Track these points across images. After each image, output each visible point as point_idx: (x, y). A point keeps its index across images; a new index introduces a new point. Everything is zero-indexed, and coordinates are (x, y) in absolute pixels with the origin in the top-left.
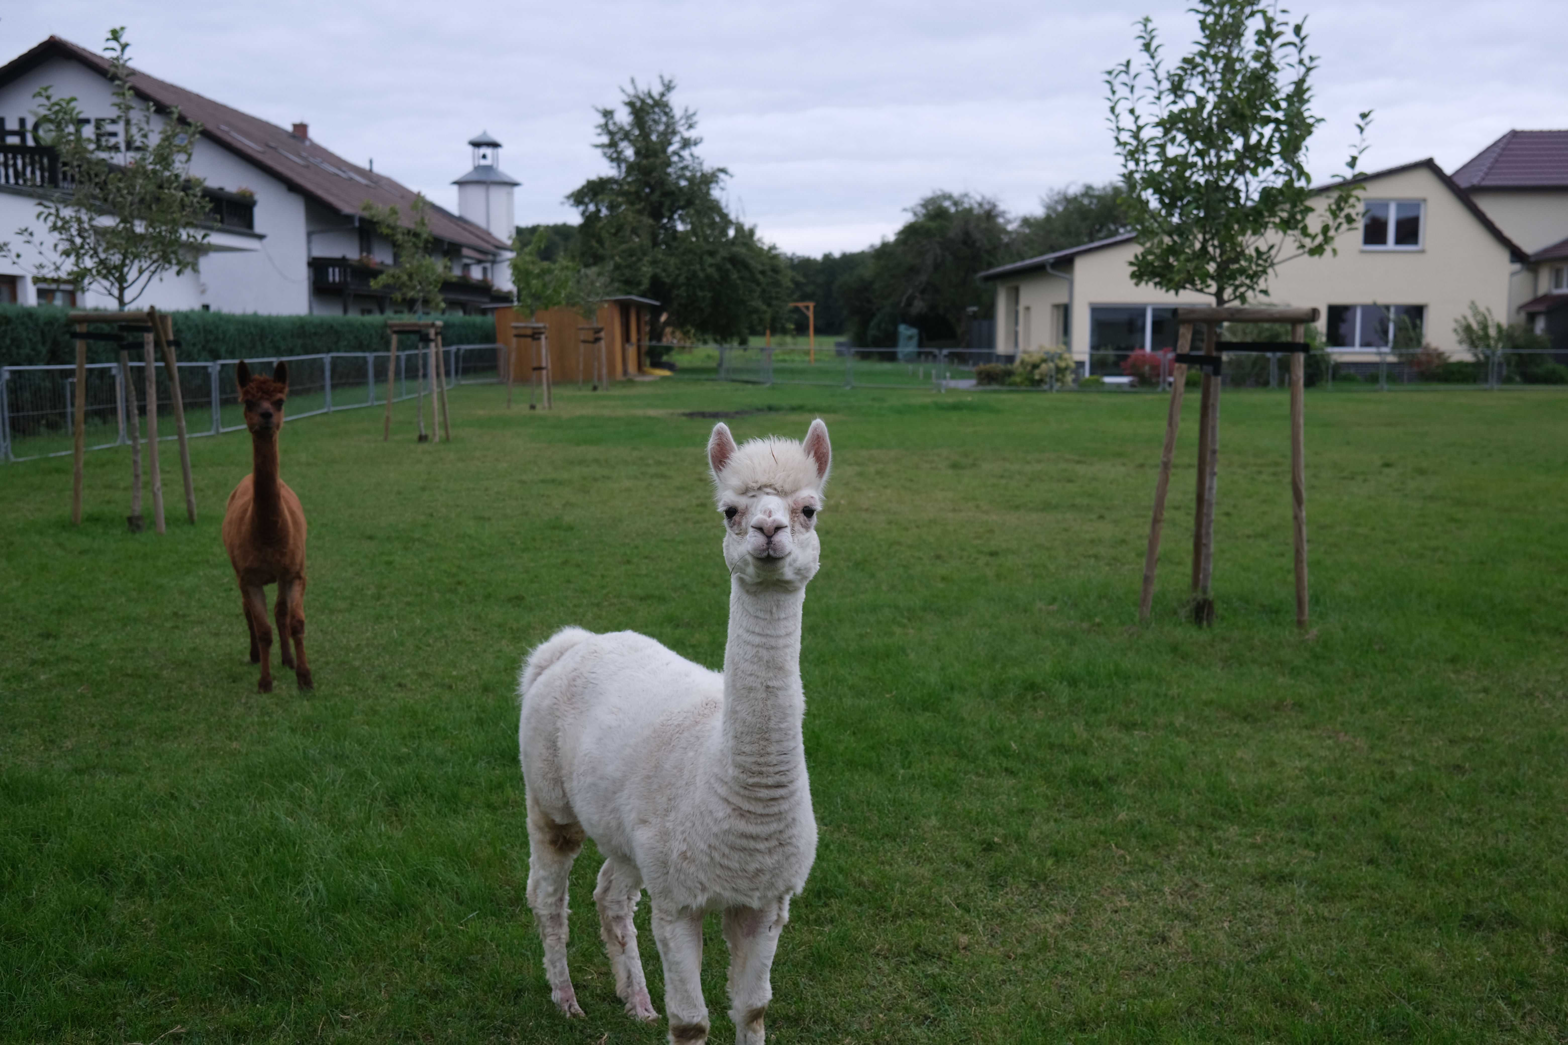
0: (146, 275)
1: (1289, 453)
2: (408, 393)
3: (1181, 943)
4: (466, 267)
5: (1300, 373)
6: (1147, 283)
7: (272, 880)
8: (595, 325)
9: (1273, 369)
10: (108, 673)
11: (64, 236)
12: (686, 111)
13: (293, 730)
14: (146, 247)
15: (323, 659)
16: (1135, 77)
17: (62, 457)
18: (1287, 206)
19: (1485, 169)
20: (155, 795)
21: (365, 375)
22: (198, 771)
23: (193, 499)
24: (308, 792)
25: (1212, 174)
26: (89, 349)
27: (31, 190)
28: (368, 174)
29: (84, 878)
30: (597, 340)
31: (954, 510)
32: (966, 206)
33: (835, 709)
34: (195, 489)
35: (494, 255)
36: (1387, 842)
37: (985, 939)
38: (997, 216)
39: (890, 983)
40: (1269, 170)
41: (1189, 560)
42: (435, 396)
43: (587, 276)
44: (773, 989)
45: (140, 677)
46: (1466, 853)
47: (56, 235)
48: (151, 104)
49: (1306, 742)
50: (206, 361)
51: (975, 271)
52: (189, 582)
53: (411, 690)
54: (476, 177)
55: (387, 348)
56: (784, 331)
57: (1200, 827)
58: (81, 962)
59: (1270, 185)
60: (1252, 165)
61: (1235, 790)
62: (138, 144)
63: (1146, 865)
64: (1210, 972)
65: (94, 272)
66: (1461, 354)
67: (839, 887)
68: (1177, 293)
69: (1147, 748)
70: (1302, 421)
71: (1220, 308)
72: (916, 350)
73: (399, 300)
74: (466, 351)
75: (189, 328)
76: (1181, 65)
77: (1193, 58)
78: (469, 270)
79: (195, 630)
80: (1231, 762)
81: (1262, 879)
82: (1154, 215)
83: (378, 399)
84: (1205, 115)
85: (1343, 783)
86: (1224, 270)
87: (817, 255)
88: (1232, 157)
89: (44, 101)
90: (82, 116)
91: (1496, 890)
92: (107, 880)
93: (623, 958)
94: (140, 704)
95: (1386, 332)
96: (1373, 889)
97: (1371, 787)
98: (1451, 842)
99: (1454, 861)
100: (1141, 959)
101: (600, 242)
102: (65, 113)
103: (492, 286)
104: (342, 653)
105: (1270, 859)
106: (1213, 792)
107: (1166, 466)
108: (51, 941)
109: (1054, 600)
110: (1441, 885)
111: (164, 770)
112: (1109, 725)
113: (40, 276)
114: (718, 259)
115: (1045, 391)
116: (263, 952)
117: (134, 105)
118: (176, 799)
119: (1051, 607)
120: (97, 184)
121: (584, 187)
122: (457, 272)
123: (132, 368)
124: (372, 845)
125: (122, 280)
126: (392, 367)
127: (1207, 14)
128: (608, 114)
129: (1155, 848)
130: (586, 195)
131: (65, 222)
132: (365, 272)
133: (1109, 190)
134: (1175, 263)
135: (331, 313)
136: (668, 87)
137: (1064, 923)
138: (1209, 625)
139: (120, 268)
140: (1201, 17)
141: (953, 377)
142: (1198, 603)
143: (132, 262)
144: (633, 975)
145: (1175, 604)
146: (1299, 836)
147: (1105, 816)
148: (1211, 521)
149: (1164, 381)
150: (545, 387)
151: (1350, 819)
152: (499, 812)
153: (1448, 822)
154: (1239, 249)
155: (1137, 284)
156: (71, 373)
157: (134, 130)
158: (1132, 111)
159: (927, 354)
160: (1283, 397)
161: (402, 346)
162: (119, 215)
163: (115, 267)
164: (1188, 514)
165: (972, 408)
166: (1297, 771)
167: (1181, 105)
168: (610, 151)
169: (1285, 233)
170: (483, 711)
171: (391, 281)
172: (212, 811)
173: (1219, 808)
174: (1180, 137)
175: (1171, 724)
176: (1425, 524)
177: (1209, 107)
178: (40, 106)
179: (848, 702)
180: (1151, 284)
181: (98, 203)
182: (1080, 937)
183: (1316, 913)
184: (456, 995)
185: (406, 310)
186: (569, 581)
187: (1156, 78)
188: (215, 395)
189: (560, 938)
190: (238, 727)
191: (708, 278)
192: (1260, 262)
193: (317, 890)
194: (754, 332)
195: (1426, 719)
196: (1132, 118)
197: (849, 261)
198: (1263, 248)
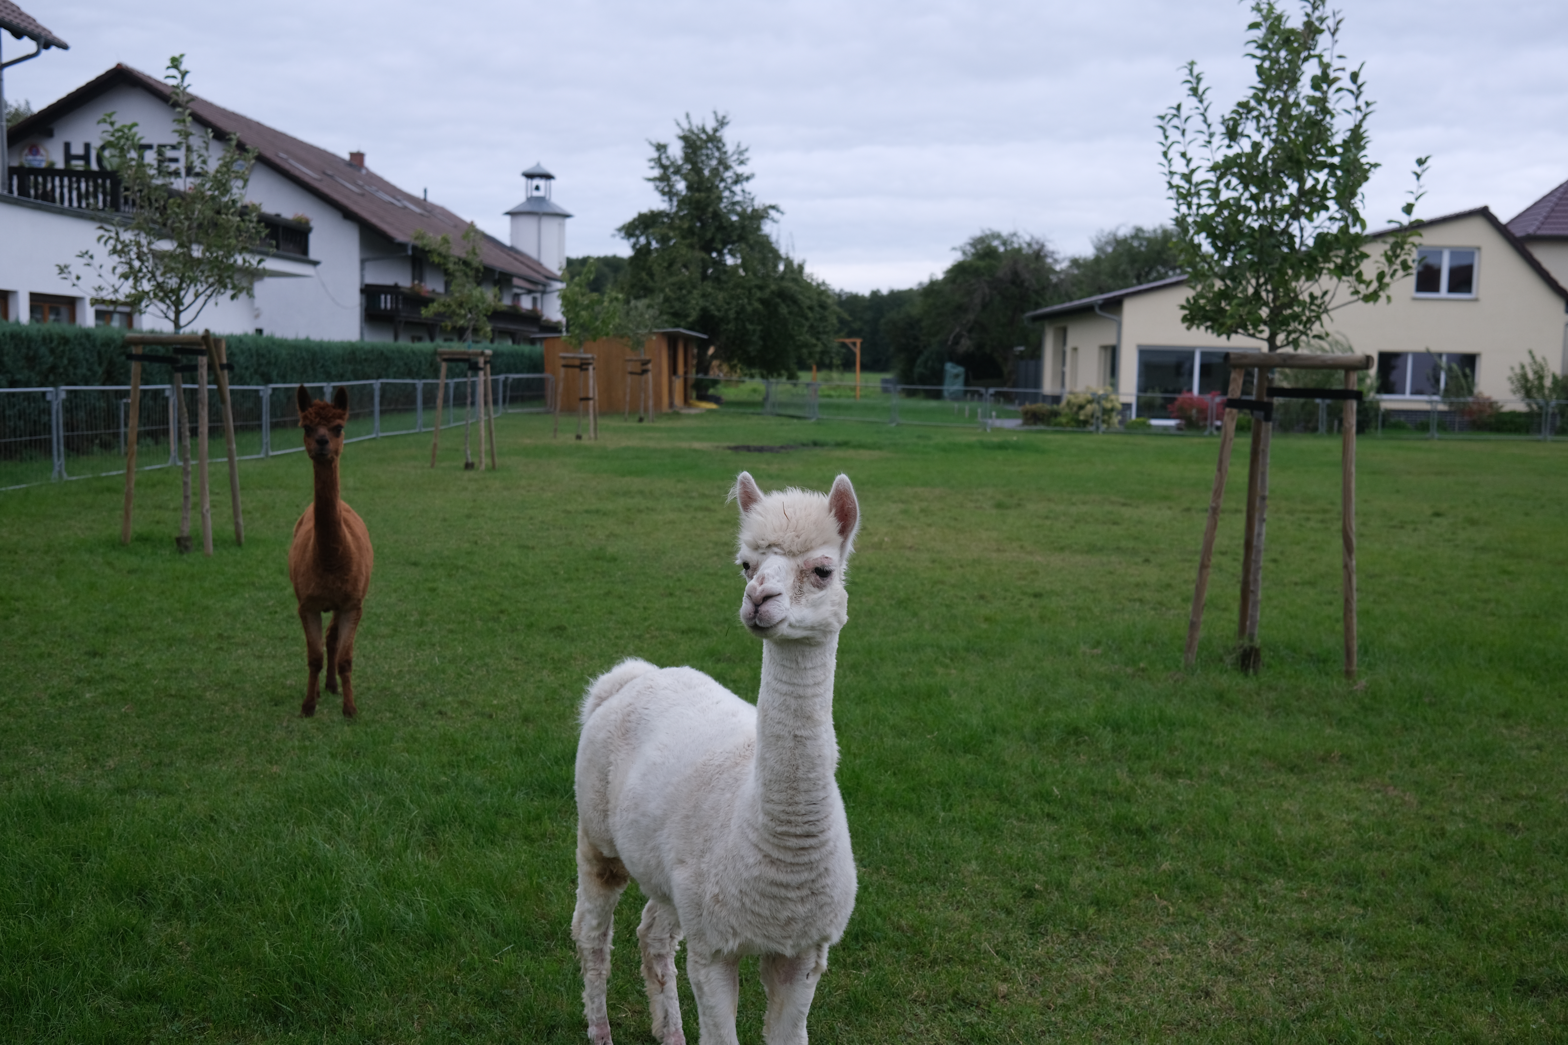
0: (202, 299)
1: (1339, 501)
2: (456, 420)
3: (1225, 998)
4: (517, 296)
5: (1352, 420)
6: (1198, 327)
7: (308, 907)
8: (644, 357)
9: (1322, 415)
10: (152, 693)
11: (123, 260)
12: (738, 146)
13: (333, 756)
14: (203, 272)
15: (365, 685)
16: (1186, 120)
17: (113, 476)
18: (1342, 252)
19: (1541, 218)
20: (194, 818)
21: (414, 402)
22: (238, 794)
23: (241, 521)
24: (347, 818)
25: (1266, 219)
26: (144, 370)
27: (92, 213)
28: (422, 203)
29: (122, 899)
30: (645, 372)
31: (998, 550)
32: (1016, 246)
33: (875, 749)
34: (243, 511)
35: (545, 285)
36: (1438, 901)
37: (1024, 988)
38: (1046, 256)
39: (928, 1030)
40: (1324, 214)
41: (1236, 607)
42: (483, 424)
43: (636, 307)
44: (809, 1033)
45: (184, 697)
46: (1519, 915)
47: (116, 258)
48: (210, 130)
49: (1354, 795)
50: (258, 384)
51: (1023, 311)
52: (234, 604)
53: (452, 718)
54: (528, 208)
55: (436, 376)
56: (830, 367)
57: (1245, 879)
58: (117, 984)
59: (1325, 230)
60: (1307, 210)
61: (1281, 843)
62: (197, 170)
63: (1190, 917)
64: (1255, 1030)
65: (151, 295)
66: (1514, 403)
67: (877, 930)
68: (1228, 338)
69: (1191, 797)
70: (1353, 469)
71: (1272, 354)
72: (963, 388)
73: (449, 328)
74: (514, 379)
75: (242, 352)
76: (1236, 108)
77: (1248, 102)
78: (519, 300)
79: (239, 652)
80: (1277, 814)
81: (1308, 935)
82: (1204, 258)
83: (425, 426)
84: (1260, 160)
85: (1392, 838)
86: (1277, 315)
87: (864, 291)
88: (1286, 201)
89: (107, 127)
90: (143, 142)
91: (1552, 954)
92: (145, 902)
93: (661, 997)
94: (183, 725)
95: (1438, 381)
96: (1423, 949)
97: (1421, 844)
98: (1504, 903)
99: (1508, 922)
100: (1184, 1014)
101: (651, 275)
102: (127, 139)
103: (542, 316)
104: (384, 679)
105: (1317, 914)
106: (1259, 844)
107: (1215, 511)
108: (87, 962)
109: (1098, 643)
110: (1494, 948)
111: (204, 792)
112: (1153, 772)
113: (99, 297)
114: (766, 294)
115: (1090, 432)
116: (297, 979)
117: (194, 132)
118: (215, 822)
119: (1095, 651)
120: (157, 208)
121: (635, 220)
122: (507, 301)
123: (185, 390)
124: (408, 873)
125: (178, 303)
126: (440, 394)
127: (1263, 59)
128: (661, 148)
129: (1199, 899)
130: (637, 227)
131: (125, 245)
132: (417, 300)
133: (1159, 231)
134: (1228, 308)
135: (382, 340)
136: (722, 123)
137: (1106, 974)
138: (1256, 673)
139: (176, 291)
140: (1258, 62)
141: (998, 417)
142: (1245, 651)
143: (189, 286)
144: (670, 1015)
145: (1221, 651)
146: (1346, 892)
147: (1148, 866)
148: (1260, 568)
149: (1212, 425)
150: (591, 417)
151: (1399, 875)
152: (536, 845)
153: (1500, 882)
154: (1292, 295)
155: (1188, 328)
156: (126, 394)
157: (194, 157)
158: (1183, 155)
159: (973, 393)
160: (1334, 444)
161: (451, 374)
162: (178, 239)
163: (172, 291)
164: (1235, 560)
165: (1017, 447)
166: (1344, 825)
167: (1235, 150)
168: (661, 185)
169: (1340, 279)
170: (523, 742)
171: (442, 309)
172: (251, 835)
173: (1265, 860)
174: (1234, 181)
175: (1216, 773)
176: (1476, 576)
177: (1264, 152)
178: (104, 132)
179: (889, 742)
180: (1202, 328)
181: (157, 227)
182: (1121, 990)
183: (1364, 972)
184: (489, 1029)
185: (456, 338)
186: (611, 613)
187: (1205, 121)
188: (266, 419)
189: (600, 974)
190: (278, 751)
191: (755, 311)
192: (1313, 307)
193: (353, 918)
194: (804, 366)
195: (1477, 775)
196: (1184, 162)
197: (897, 298)
198: (1318, 293)
